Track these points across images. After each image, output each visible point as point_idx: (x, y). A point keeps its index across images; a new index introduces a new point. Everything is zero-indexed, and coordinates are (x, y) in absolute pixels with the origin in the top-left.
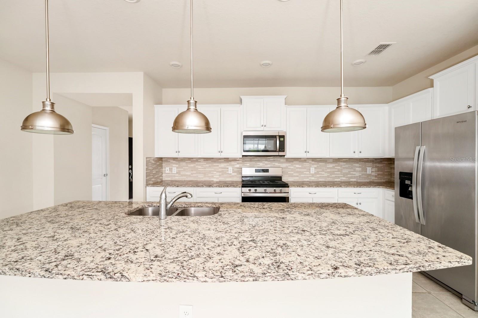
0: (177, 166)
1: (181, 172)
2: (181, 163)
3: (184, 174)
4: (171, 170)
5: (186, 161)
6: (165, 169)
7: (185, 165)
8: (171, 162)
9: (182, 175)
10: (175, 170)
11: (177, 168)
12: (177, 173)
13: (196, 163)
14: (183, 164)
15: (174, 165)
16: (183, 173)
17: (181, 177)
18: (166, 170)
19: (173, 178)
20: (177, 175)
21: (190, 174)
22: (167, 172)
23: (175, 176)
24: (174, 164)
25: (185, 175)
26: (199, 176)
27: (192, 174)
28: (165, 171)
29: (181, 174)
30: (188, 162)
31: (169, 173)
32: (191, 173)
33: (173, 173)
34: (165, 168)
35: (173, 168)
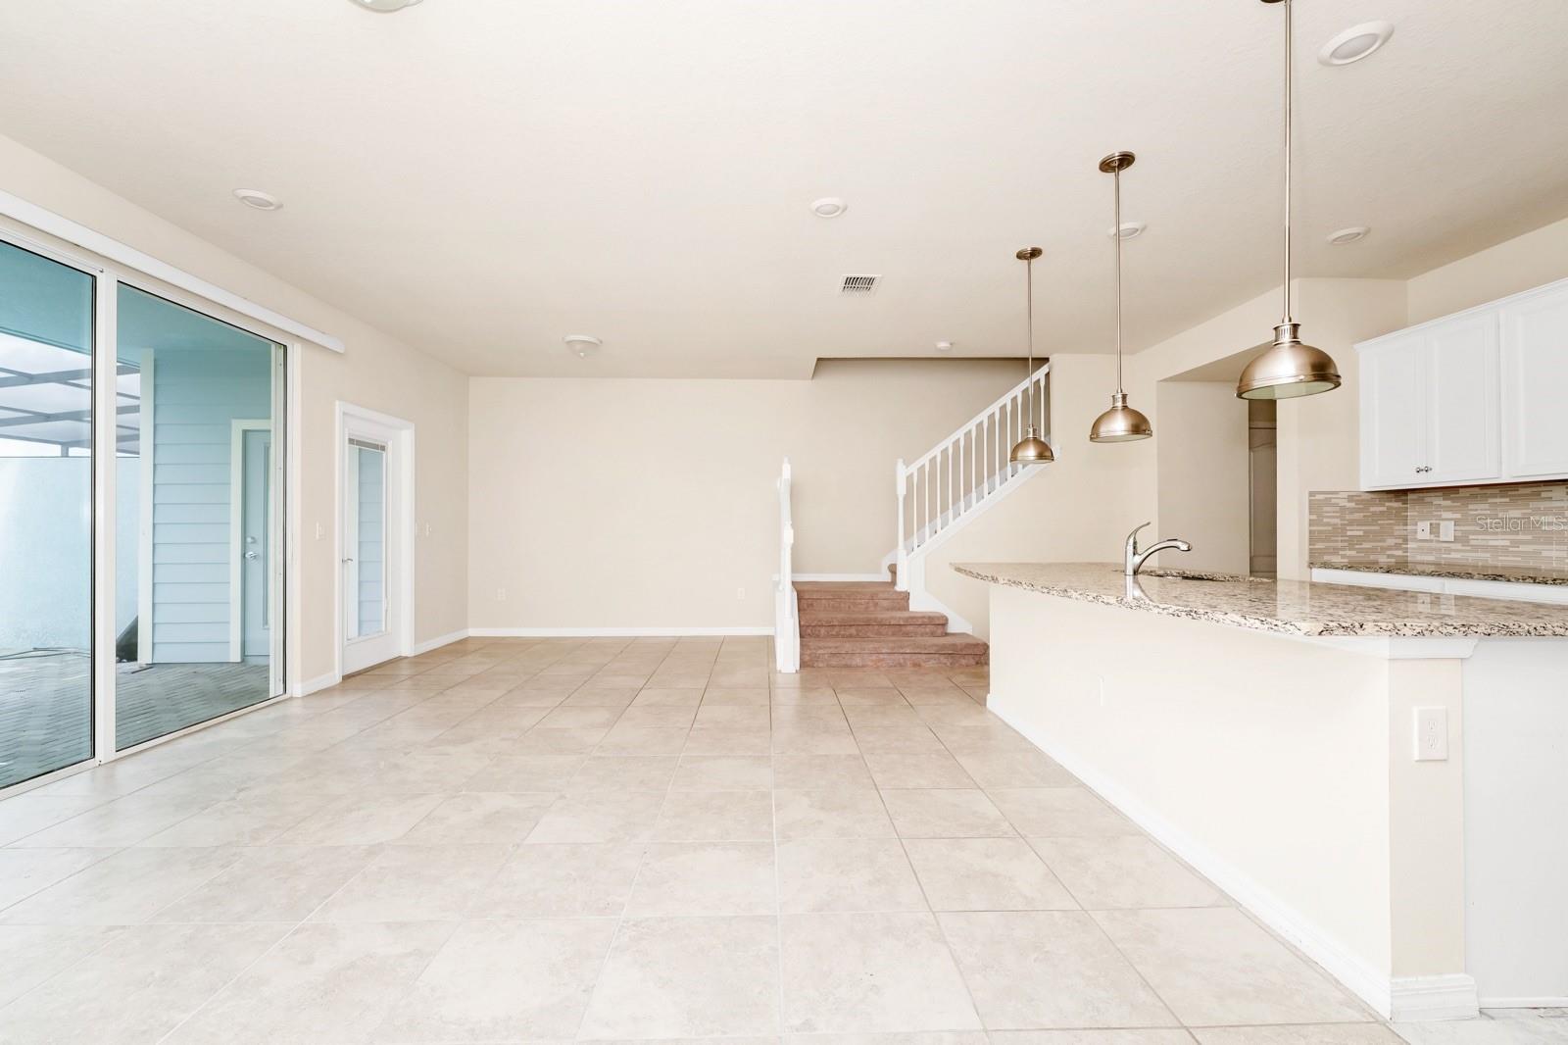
0: (1458, 516)
1: (1471, 537)
2: (1471, 507)
3: (1484, 543)
4: (1435, 529)
5: (1491, 500)
6: (1414, 527)
7: (1489, 512)
8: (1435, 503)
9: (1475, 548)
10: (1448, 531)
11: (1457, 523)
12: (1456, 540)
13: (1533, 505)
14: (1479, 508)
15: (1445, 515)
16: (1477, 540)
17: (1474, 554)
18: (1419, 530)
19: (1444, 556)
20: (1458, 546)
21: (1508, 543)
22: (1420, 536)
23: (1449, 551)
24: (1448, 509)
25: (1485, 548)
26: (1545, 554)
27: (1515, 543)
28: (1416, 533)
29: (1473, 543)
30: (1498, 500)
31: (1431, 541)
32: (1512, 541)
33: (1441, 539)
34: (1416, 525)
35: (1442, 523)
